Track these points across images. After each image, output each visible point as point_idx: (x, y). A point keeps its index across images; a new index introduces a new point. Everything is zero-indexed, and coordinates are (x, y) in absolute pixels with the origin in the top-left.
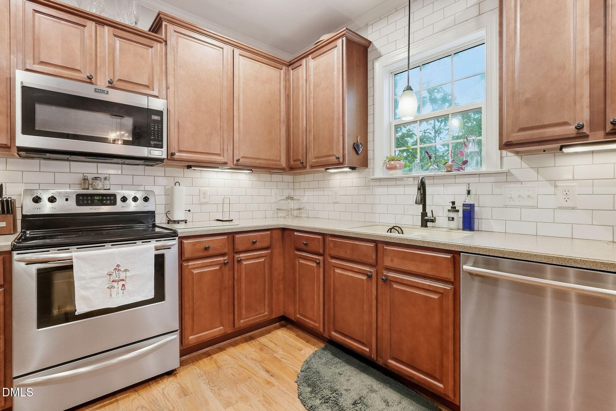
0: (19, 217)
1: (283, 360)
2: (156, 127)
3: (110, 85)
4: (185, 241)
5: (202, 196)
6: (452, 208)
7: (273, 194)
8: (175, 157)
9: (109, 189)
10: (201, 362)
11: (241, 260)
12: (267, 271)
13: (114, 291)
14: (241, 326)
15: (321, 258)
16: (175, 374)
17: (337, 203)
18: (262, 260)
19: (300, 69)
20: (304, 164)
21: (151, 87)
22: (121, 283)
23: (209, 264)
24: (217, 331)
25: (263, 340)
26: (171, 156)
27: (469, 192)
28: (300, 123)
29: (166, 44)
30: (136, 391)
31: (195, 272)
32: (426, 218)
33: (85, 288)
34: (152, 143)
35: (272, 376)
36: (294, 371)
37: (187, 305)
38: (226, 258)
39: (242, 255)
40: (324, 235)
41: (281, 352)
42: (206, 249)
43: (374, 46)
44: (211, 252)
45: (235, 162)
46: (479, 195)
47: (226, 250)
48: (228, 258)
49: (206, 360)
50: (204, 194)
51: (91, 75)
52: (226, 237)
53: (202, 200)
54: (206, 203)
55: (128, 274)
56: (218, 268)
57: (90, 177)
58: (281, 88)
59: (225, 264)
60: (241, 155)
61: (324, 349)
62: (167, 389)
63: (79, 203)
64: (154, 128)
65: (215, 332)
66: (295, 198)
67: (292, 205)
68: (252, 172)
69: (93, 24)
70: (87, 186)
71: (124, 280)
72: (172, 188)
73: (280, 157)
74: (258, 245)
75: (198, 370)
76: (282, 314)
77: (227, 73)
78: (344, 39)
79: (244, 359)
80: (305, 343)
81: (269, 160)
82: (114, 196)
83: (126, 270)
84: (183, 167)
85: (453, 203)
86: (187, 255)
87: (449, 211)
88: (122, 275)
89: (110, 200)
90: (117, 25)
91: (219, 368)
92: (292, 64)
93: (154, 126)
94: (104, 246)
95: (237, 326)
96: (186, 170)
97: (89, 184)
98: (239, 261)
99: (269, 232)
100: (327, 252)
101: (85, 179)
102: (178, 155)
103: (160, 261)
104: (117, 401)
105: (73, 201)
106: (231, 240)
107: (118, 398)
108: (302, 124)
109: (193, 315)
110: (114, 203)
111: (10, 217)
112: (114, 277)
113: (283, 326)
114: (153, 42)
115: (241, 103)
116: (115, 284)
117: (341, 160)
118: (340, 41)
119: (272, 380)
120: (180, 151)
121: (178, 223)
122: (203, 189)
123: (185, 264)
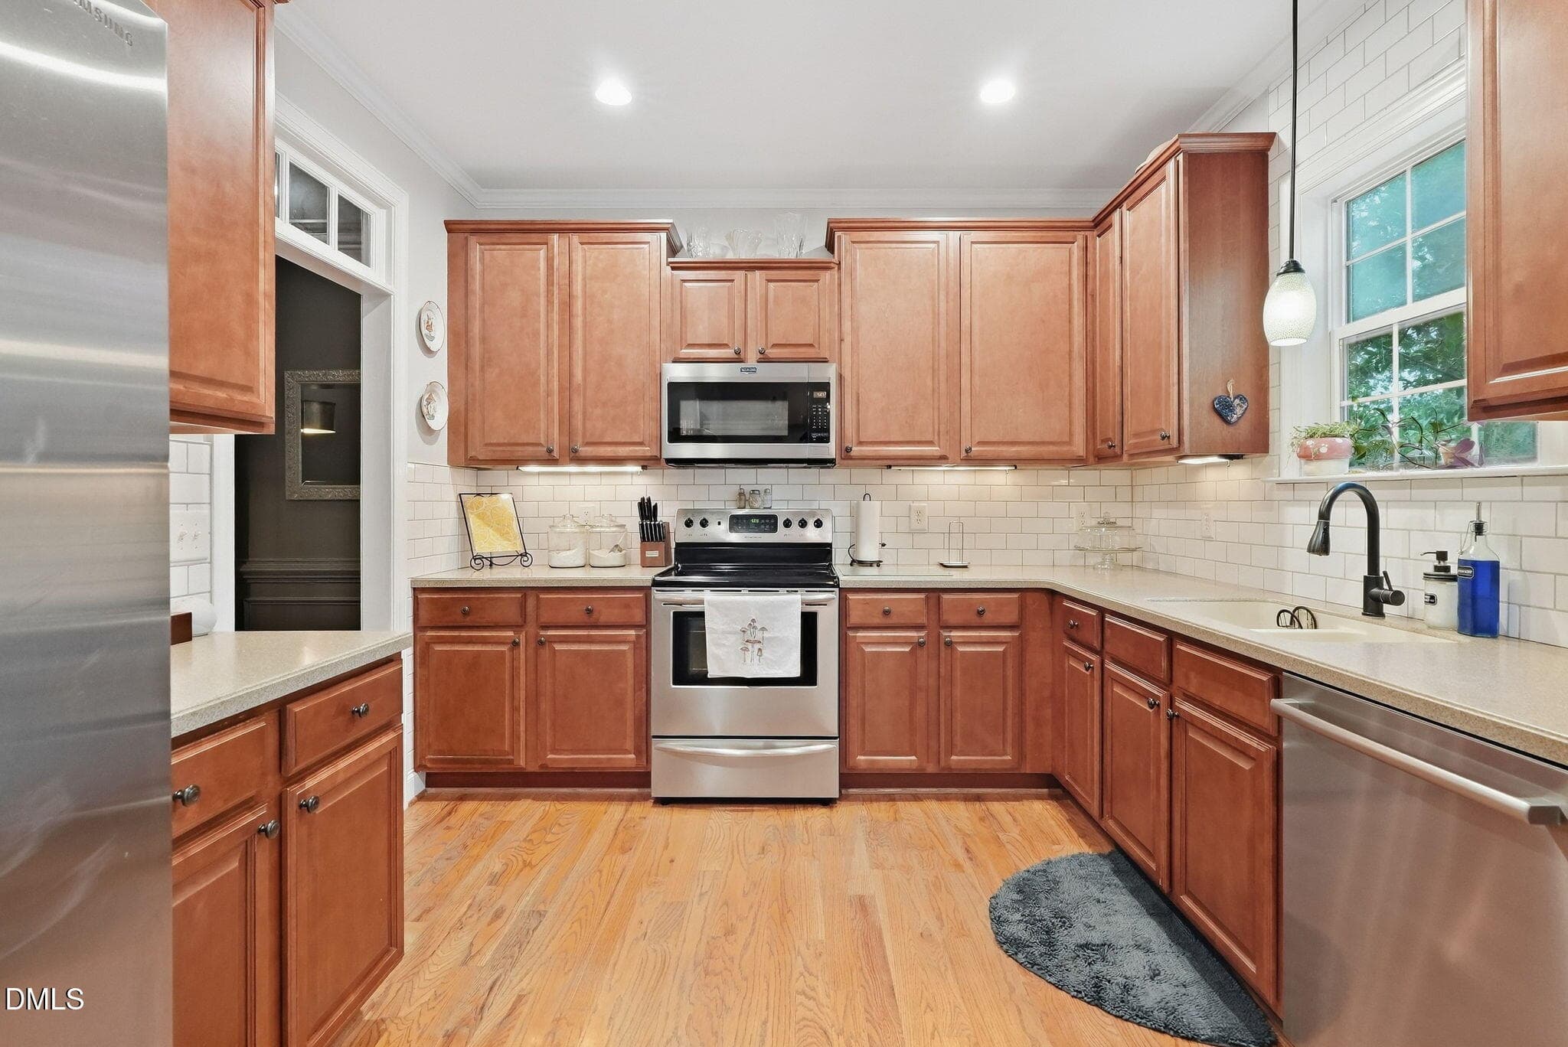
0: (673, 546)
1: (1009, 846)
2: (820, 410)
3: (762, 356)
4: (851, 596)
5: (914, 517)
6: (1437, 568)
7: (1073, 514)
8: (852, 453)
9: (770, 508)
10: (875, 805)
11: (951, 642)
12: (1010, 672)
13: (748, 654)
14: (953, 767)
15: (1094, 658)
16: (831, 807)
17: (1209, 539)
18: (1001, 649)
19: (1108, 235)
20: (1117, 450)
21: (816, 346)
22: (757, 646)
23: (891, 641)
24: (906, 761)
25: (997, 807)
26: (846, 452)
27: (1479, 529)
28: (1111, 356)
29: (839, 269)
30: (776, 808)
31: (868, 649)
32: (1375, 590)
33: (718, 645)
34: (814, 435)
35: (971, 859)
36: (1015, 866)
37: (854, 702)
38: (922, 634)
39: (956, 634)
40: (1102, 611)
41: (1015, 833)
42: (887, 613)
43: (1282, 143)
44: (893, 620)
45: (964, 454)
46: (1522, 536)
47: (923, 620)
48: (928, 634)
49: (884, 806)
50: (919, 513)
51: (739, 349)
52: (922, 596)
53: (915, 525)
54: (922, 532)
55: (766, 635)
56: (907, 649)
57: (747, 489)
58: (1072, 282)
59: (921, 645)
60: (977, 439)
61: (1108, 857)
62: (812, 820)
63: (732, 529)
64: (817, 411)
65: (902, 761)
66: (1119, 523)
67: (1118, 540)
68: (1016, 468)
69: (742, 273)
70: (742, 504)
71: (760, 642)
72: (858, 506)
73: (1071, 434)
74: (988, 618)
75: (865, 813)
76: (1049, 771)
77: (947, 285)
78: (1180, 157)
79: (943, 823)
80: (1075, 835)
81: (1043, 443)
82: (774, 518)
83: (763, 629)
84: (881, 467)
85: (1442, 556)
86: (854, 618)
87: (1427, 576)
88: (759, 635)
89: (770, 524)
90: (771, 265)
91: (896, 820)
92: (1100, 223)
93: (817, 408)
94: (740, 591)
95: (943, 764)
96: (886, 472)
97: (746, 500)
98: (949, 644)
99: (1015, 596)
100: (1107, 647)
101: (741, 494)
102: (856, 450)
103: (809, 622)
104: (753, 811)
105: (725, 525)
106: (933, 601)
107: (754, 808)
108: (1114, 360)
109: (863, 720)
110: (774, 529)
111: (662, 544)
112: (748, 636)
113: (1052, 797)
114: (817, 272)
115: (975, 338)
116: (749, 646)
117: (1174, 442)
118: (1171, 164)
119: (967, 865)
120: (860, 443)
121: (871, 566)
122: (916, 504)
123: (851, 634)
